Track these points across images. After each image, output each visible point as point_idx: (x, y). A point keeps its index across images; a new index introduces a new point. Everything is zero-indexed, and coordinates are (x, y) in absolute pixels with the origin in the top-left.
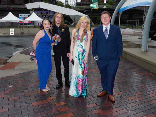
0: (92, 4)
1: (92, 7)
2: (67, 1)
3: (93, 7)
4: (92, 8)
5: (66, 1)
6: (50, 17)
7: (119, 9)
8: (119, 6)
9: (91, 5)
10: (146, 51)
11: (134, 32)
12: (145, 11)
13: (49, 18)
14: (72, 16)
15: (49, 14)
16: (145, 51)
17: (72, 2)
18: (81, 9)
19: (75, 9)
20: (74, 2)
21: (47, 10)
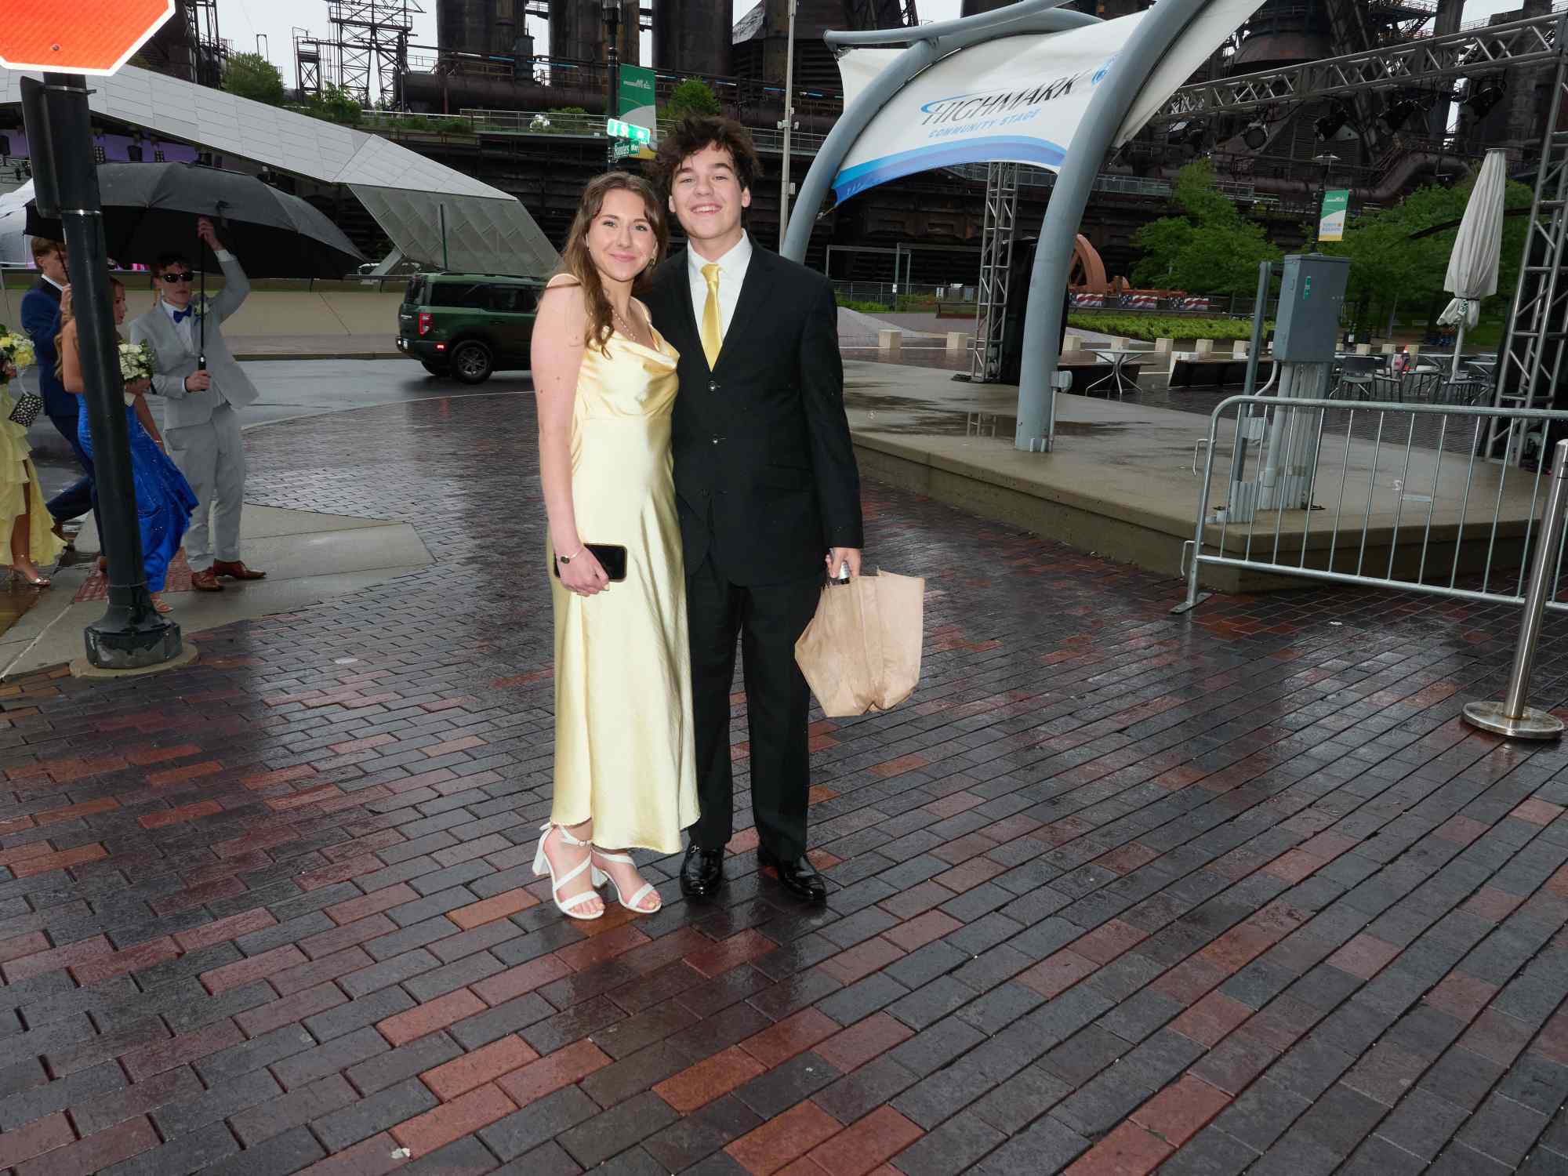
0: (616, 115)
1: (614, 140)
2: (314, 59)
3: (628, 141)
4: (620, 152)
5: (303, 57)
7: (835, 170)
8: (834, 151)
9: (616, 127)
10: (1046, 451)
11: (895, 336)
12: (990, 189)
14: (377, 192)
16: (1036, 450)
17: (356, 73)
18: (446, 136)
19: (398, 133)
20: (380, 69)
21: (132, 128)
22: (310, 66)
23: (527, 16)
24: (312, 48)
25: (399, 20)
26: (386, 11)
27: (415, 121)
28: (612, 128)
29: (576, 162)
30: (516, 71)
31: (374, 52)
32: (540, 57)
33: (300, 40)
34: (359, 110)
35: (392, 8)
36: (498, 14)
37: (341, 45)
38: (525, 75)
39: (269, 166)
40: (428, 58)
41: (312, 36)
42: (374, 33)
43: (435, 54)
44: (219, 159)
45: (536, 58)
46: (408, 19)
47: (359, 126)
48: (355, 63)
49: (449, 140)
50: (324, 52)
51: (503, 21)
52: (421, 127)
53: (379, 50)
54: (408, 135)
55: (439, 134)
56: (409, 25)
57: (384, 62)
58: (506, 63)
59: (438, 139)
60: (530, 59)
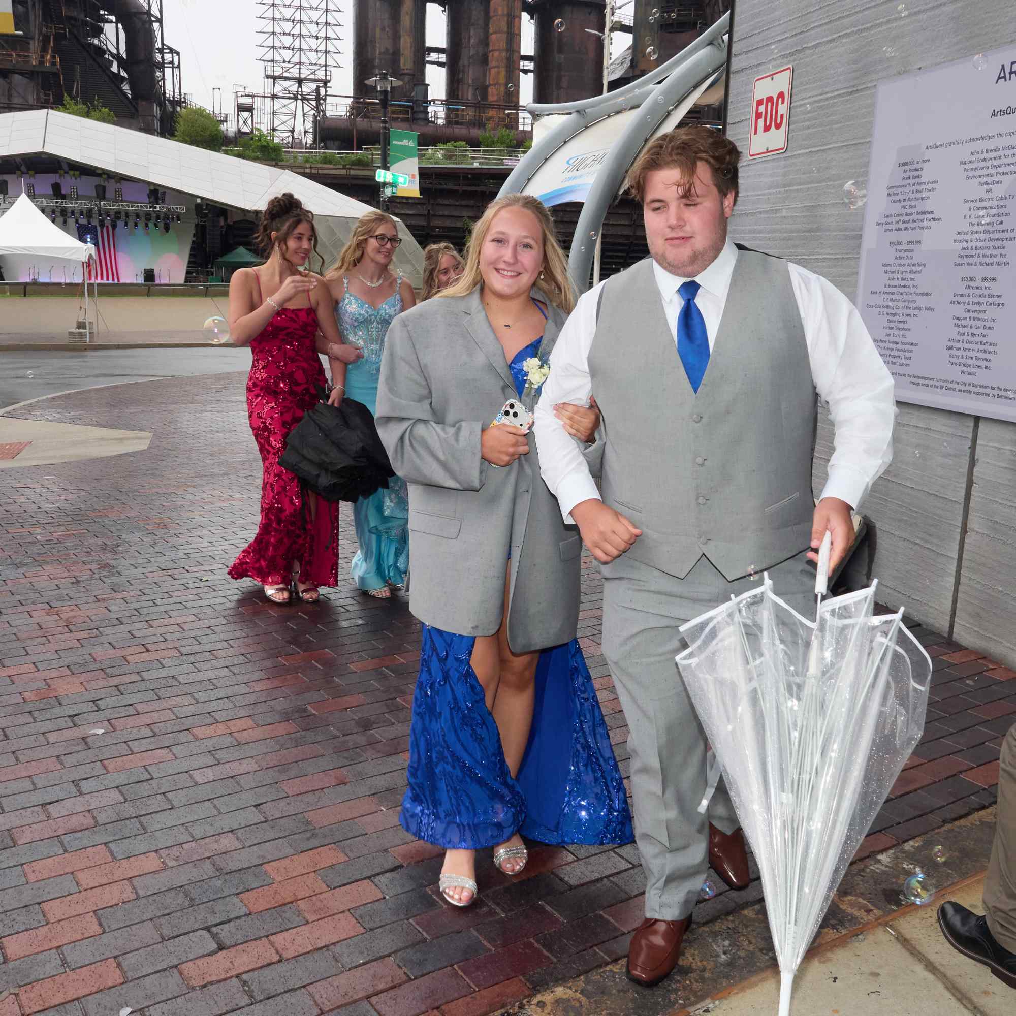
0: (386, 168)
1: (385, 184)
2: (250, 109)
3: (393, 185)
5: (241, 108)
6: (120, 224)
13: (114, 226)
15: (116, 201)
17: (285, 118)
18: (350, 169)
19: (311, 168)
20: (304, 115)
21: (99, 172)
22: (246, 114)
23: (428, 65)
24: (248, 101)
25: (321, 74)
26: (310, 67)
27: (325, 158)
28: (380, 176)
29: (456, 188)
30: (413, 113)
31: (299, 102)
32: (434, 101)
33: (239, 94)
34: (280, 150)
35: (316, 64)
36: (402, 65)
37: (274, 97)
38: (421, 116)
39: (202, 198)
40: (341, 105)
41: (249, 91)
42: (300, 86)
43: (349, 101)
44: (164, 193)
45: (430, 102)
46: (328, 73)
47: (280, 163)
48: (284, 110)
49: (352, 172)
50: (258, 103)
51: (406, 71)
52: (330, 162)
53: (304, 99)
54: (318, 169)
55: (344, 168)
56: (328, 78)
57: (307, 108)
58: (404, 106)
59: (343, 172)
60: (425, 101)
